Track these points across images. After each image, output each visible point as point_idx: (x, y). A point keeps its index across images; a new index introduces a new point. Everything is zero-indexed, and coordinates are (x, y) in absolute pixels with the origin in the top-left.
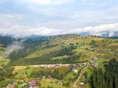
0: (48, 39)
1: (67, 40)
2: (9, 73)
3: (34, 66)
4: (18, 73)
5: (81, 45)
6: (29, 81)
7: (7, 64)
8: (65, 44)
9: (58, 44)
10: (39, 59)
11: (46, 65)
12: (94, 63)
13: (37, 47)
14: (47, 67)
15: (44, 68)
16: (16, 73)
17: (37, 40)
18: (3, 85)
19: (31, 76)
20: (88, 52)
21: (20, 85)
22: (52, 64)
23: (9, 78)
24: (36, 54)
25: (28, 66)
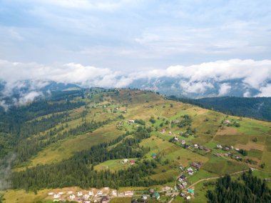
1: (130, 108)
5: (161, 125)
8: (126, 121)
9: (109, 120)
12: (187, 187)
17: (59, 103)
20: (175, 150)
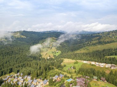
0: (100, 35)
2: (58, 64)
3: (82, 61)
4: (67, 65)
6: (76, 78)
7: (58, 55)
9: (114, 41)
10: (89, 55)
11: (98, 63)
13: (87, 42)
14: (99, 65)
15: (95, 66)
16: (65, 66)
18: (51, 74)
19: (79, 72)
21: (66, 79)
22: (105, 63)
23: (57, 68)
24: (86, 50)
25: (77, 61)
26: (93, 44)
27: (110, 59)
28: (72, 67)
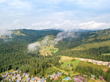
2: (56, 62)
3: (79, 58)
4: (64, 63)
10: (86, 52)
11: (95, 61)
13: (84, 40)
15: (93, 63)
16: (62, 63)
17: (84, 34)
18: (49, 72)
19: (76, 70)
21: (64, 78)
23: (55, 66)
24: (82, 47)
25: (74, 58)
26: (89, 42)
27: (107, 57)
28: (70, 64)
